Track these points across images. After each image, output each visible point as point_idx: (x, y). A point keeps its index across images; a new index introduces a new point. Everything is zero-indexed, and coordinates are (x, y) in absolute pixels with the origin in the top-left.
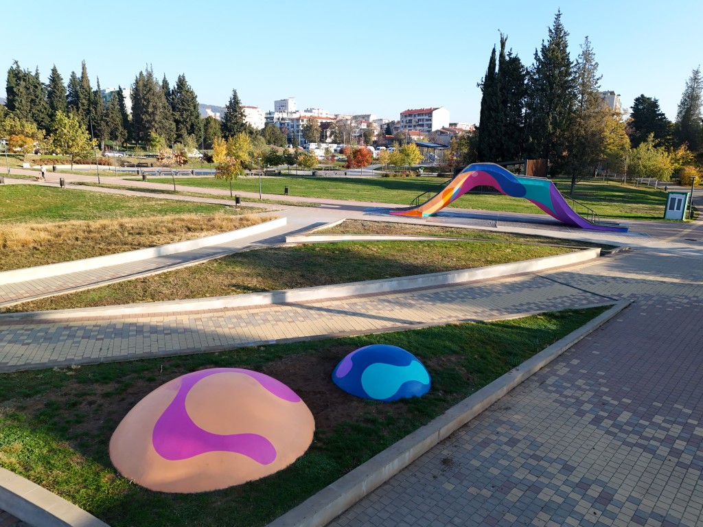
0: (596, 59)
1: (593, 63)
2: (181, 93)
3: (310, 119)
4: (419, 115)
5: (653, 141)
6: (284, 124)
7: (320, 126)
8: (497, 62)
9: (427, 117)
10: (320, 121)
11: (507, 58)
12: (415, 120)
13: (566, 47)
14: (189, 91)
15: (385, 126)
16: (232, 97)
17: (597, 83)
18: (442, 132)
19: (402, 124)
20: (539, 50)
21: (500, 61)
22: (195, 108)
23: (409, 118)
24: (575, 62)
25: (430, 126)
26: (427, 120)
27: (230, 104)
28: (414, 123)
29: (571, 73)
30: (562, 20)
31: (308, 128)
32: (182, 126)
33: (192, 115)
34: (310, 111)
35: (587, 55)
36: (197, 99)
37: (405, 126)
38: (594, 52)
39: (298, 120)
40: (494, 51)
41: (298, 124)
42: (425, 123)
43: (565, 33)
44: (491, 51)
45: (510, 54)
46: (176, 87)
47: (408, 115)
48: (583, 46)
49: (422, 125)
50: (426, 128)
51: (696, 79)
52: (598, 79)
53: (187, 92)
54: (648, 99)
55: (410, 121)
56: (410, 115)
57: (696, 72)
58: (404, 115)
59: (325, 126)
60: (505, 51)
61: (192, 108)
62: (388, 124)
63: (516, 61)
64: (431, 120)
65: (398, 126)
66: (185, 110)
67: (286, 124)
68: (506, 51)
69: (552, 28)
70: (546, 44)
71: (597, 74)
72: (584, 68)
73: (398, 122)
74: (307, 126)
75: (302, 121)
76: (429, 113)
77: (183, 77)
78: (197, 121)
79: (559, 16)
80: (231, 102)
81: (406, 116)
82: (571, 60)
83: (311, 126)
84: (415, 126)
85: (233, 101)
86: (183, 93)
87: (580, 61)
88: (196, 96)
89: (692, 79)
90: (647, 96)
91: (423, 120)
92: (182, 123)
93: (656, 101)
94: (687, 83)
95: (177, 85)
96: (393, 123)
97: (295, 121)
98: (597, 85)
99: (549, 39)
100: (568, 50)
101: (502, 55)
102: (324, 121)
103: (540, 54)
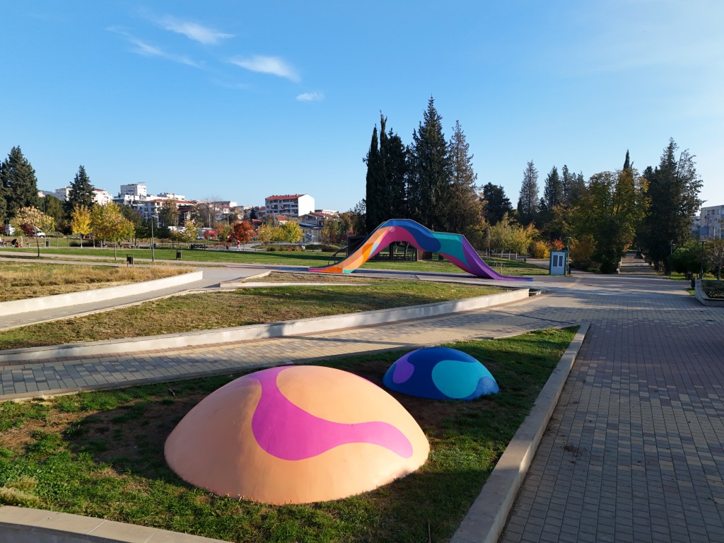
0: (467, 140)
1: (465, 144)
2: (14, 167)
3: (167, 203)
4: (284, 201)
5: (508, 219)
6: (136, 207)
7: (178, 210)
8: (379, 141)
9: (293, 203)
10: (178, 204)
11: (389, 137)
12: (280, 205)
13: (441, 128)
14: (26, 166)
15: (250, 212)
16: (79, 174)
17: (468, 162)
18: (309, 217)
19: (268, 209)
20: (417, 131)
21: (381, 140)
22: (32, 184)
23: (275, 204)
24: (449, 143)
25: (297, 211)
26: (293, 206)
27: (76, 182)
28: (280, 209)
29: (446, 152)
30: (435, 105)
31: (165, 212)
32: (15, 203)
33: (29, 192)
34: (165, 196)
35: (459, 136)
36: (35, 174)
37: (271, 212)
38: (464, 134)
39: (153, 203)
40: (375, 131)
41: (153, 207)
42: (291, 208)
43: (438, 117)
44: (373, 130)
45: (391, 133)
46: (9, 160)
47: (273, 201)
48: (455, 129)
49: (289, 211)
50: (292, 213)
51: (531, 170)
52: (470, 158)
53: (23, 165)
54: (495, 186)
55: (276, 207)
56: (275, 201)
57: (531, 165)
58: (269, 201)
59: (184, 209)
60: (385, 131)
61: (29, 184)
62: (252, 210)
63: (396, 140)
64: (297, 206)
65: (262, 211)
66: (20, 186)
67: (139, 208)
68: (387, 131)
69: (427, 112)
70: (423, 125)
71: (469, 154)
72: (457, 148)
73: (263, 208)
74: (164, 209)
75: (158, 204)
76: (295, 199)
77: (19, 149)
78: (34, 198)
79: (432, 101)
80: (76, 179)
81: (271, 202)
82: (446, 141)
83: (169, 209)
84: (281, 211)
85: (79, 178)
86: (18, 167)
87: (453, 141)
88: (34, 171)
89: (528, 170)
90: (493, 184)
91: (289, 206)
92: (15, 201)
93: (502, 188)
94: (525, 173)
95: (10, 158)
96: (257, 208)
97: (149, 204)
98: (470, 163)
99: (425, 121)
100: (442, 132)
101: (383, 134)
102: (183, 205)
103: (418, 135)
